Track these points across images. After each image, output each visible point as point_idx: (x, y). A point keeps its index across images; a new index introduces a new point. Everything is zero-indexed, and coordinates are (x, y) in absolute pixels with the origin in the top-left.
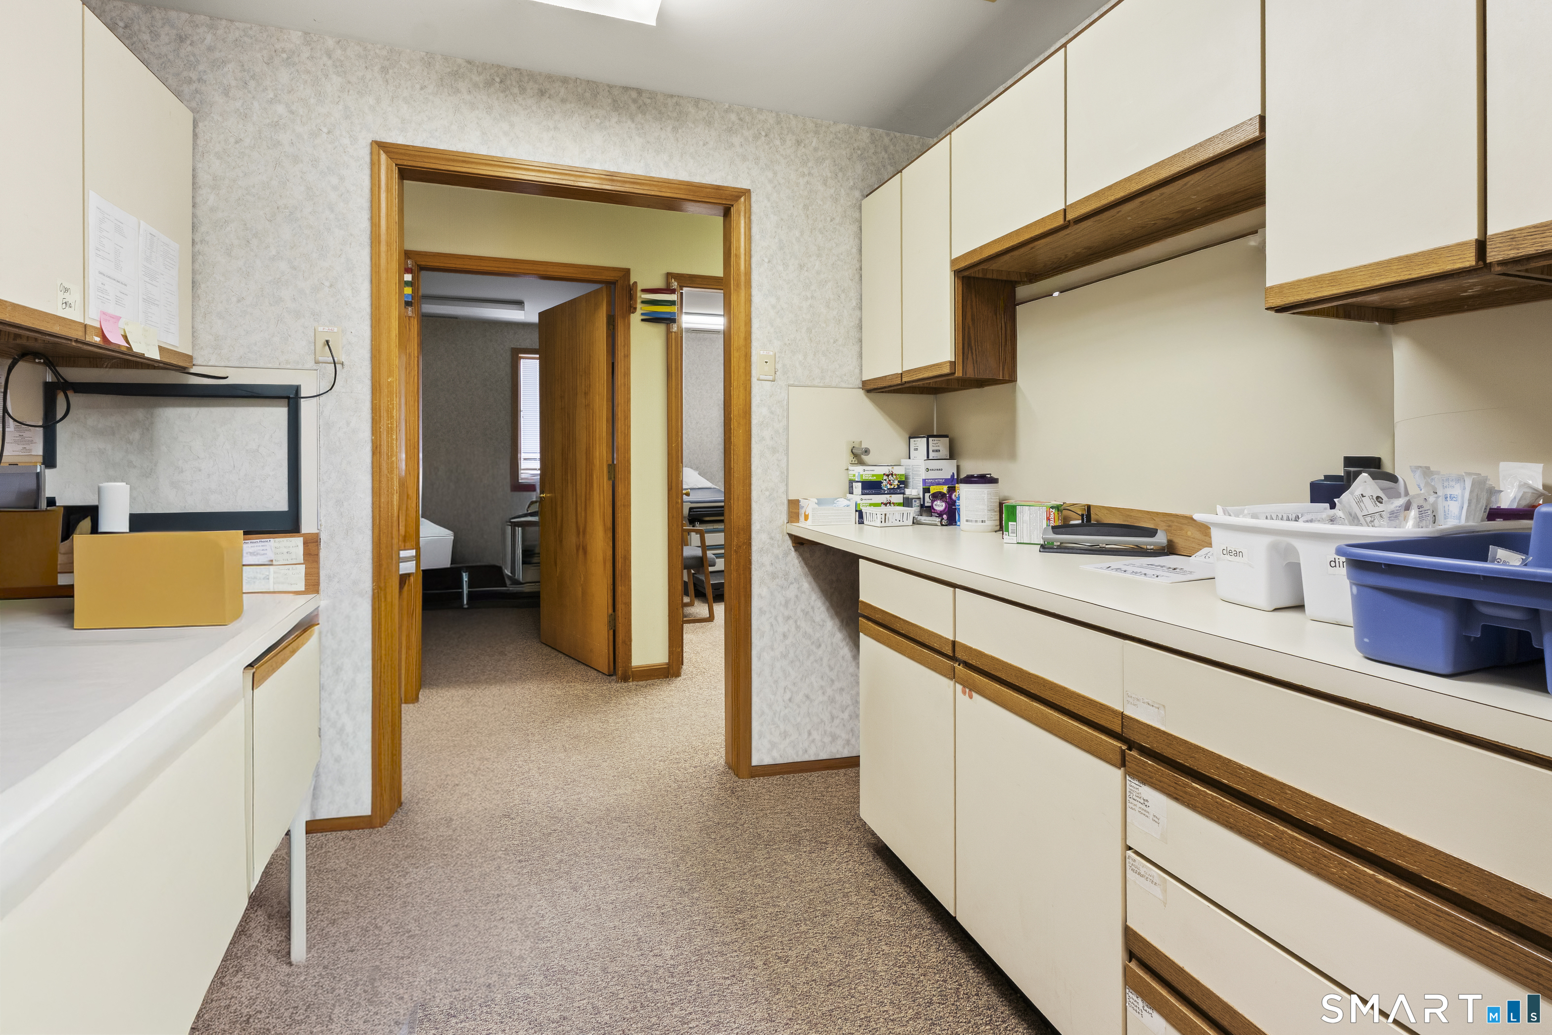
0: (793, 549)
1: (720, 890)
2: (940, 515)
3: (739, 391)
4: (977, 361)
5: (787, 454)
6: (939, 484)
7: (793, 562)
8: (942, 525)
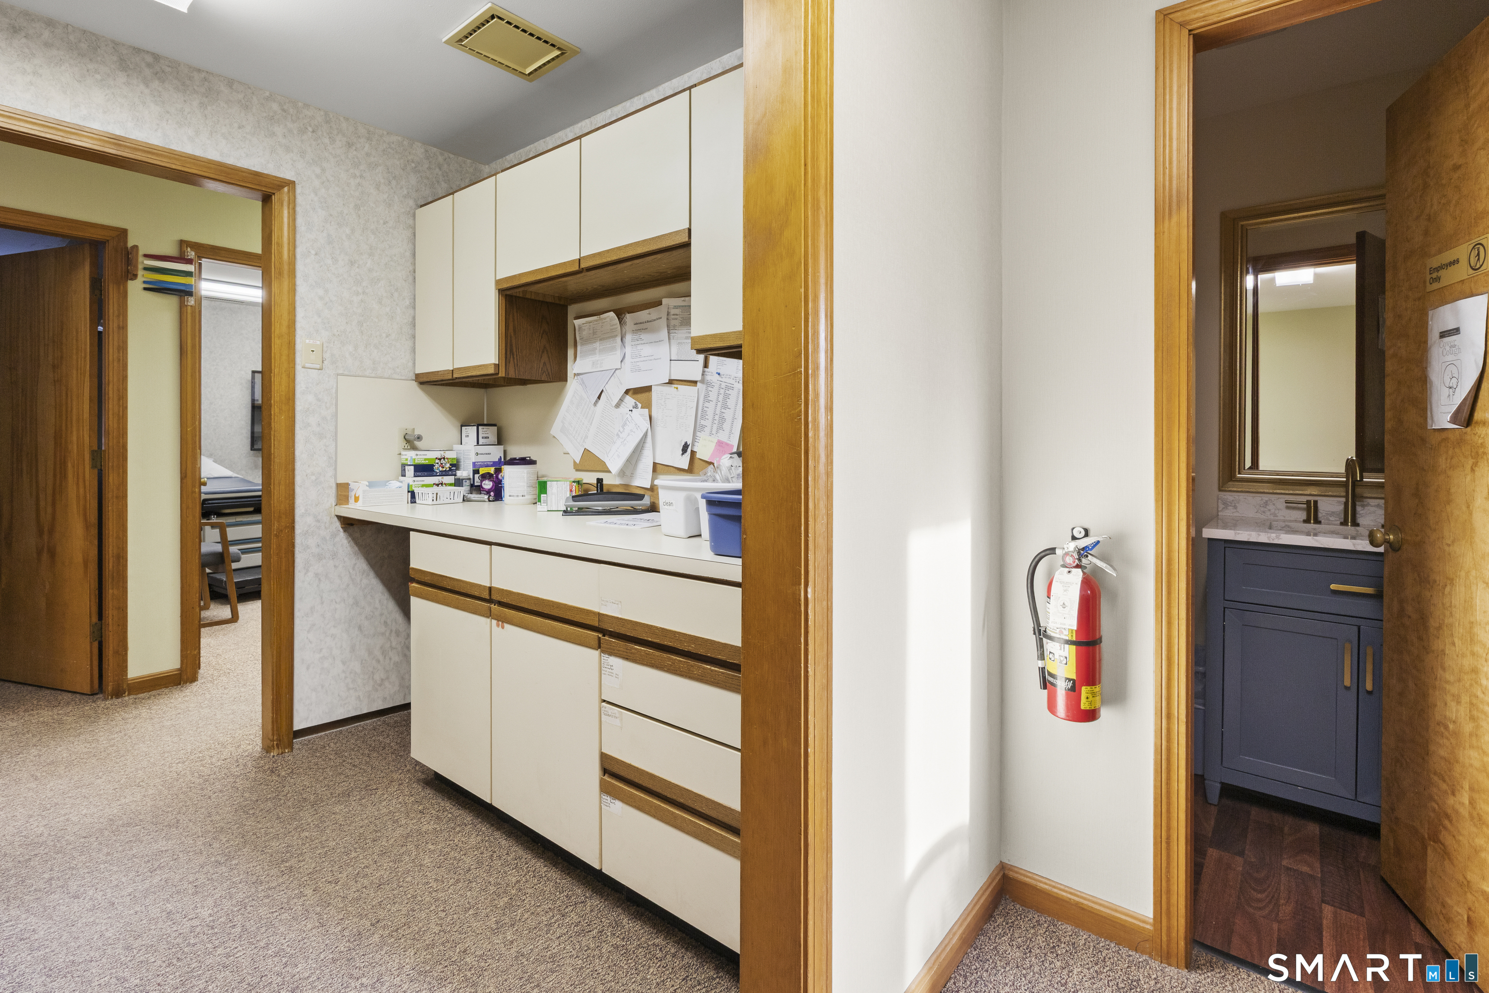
0: (341, 530)
1: (262, 851)
2: (488, 492)
3: (281, 378)
4: (517, 365)
5: (336, 440)
6: (487, 466)
7: (342, 540)
8: (490, 501)
